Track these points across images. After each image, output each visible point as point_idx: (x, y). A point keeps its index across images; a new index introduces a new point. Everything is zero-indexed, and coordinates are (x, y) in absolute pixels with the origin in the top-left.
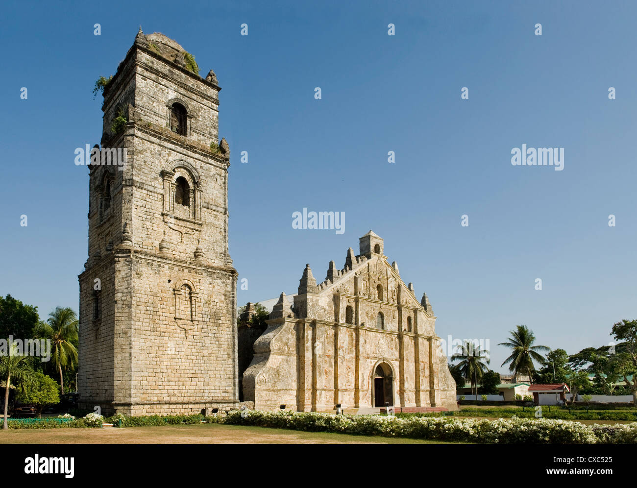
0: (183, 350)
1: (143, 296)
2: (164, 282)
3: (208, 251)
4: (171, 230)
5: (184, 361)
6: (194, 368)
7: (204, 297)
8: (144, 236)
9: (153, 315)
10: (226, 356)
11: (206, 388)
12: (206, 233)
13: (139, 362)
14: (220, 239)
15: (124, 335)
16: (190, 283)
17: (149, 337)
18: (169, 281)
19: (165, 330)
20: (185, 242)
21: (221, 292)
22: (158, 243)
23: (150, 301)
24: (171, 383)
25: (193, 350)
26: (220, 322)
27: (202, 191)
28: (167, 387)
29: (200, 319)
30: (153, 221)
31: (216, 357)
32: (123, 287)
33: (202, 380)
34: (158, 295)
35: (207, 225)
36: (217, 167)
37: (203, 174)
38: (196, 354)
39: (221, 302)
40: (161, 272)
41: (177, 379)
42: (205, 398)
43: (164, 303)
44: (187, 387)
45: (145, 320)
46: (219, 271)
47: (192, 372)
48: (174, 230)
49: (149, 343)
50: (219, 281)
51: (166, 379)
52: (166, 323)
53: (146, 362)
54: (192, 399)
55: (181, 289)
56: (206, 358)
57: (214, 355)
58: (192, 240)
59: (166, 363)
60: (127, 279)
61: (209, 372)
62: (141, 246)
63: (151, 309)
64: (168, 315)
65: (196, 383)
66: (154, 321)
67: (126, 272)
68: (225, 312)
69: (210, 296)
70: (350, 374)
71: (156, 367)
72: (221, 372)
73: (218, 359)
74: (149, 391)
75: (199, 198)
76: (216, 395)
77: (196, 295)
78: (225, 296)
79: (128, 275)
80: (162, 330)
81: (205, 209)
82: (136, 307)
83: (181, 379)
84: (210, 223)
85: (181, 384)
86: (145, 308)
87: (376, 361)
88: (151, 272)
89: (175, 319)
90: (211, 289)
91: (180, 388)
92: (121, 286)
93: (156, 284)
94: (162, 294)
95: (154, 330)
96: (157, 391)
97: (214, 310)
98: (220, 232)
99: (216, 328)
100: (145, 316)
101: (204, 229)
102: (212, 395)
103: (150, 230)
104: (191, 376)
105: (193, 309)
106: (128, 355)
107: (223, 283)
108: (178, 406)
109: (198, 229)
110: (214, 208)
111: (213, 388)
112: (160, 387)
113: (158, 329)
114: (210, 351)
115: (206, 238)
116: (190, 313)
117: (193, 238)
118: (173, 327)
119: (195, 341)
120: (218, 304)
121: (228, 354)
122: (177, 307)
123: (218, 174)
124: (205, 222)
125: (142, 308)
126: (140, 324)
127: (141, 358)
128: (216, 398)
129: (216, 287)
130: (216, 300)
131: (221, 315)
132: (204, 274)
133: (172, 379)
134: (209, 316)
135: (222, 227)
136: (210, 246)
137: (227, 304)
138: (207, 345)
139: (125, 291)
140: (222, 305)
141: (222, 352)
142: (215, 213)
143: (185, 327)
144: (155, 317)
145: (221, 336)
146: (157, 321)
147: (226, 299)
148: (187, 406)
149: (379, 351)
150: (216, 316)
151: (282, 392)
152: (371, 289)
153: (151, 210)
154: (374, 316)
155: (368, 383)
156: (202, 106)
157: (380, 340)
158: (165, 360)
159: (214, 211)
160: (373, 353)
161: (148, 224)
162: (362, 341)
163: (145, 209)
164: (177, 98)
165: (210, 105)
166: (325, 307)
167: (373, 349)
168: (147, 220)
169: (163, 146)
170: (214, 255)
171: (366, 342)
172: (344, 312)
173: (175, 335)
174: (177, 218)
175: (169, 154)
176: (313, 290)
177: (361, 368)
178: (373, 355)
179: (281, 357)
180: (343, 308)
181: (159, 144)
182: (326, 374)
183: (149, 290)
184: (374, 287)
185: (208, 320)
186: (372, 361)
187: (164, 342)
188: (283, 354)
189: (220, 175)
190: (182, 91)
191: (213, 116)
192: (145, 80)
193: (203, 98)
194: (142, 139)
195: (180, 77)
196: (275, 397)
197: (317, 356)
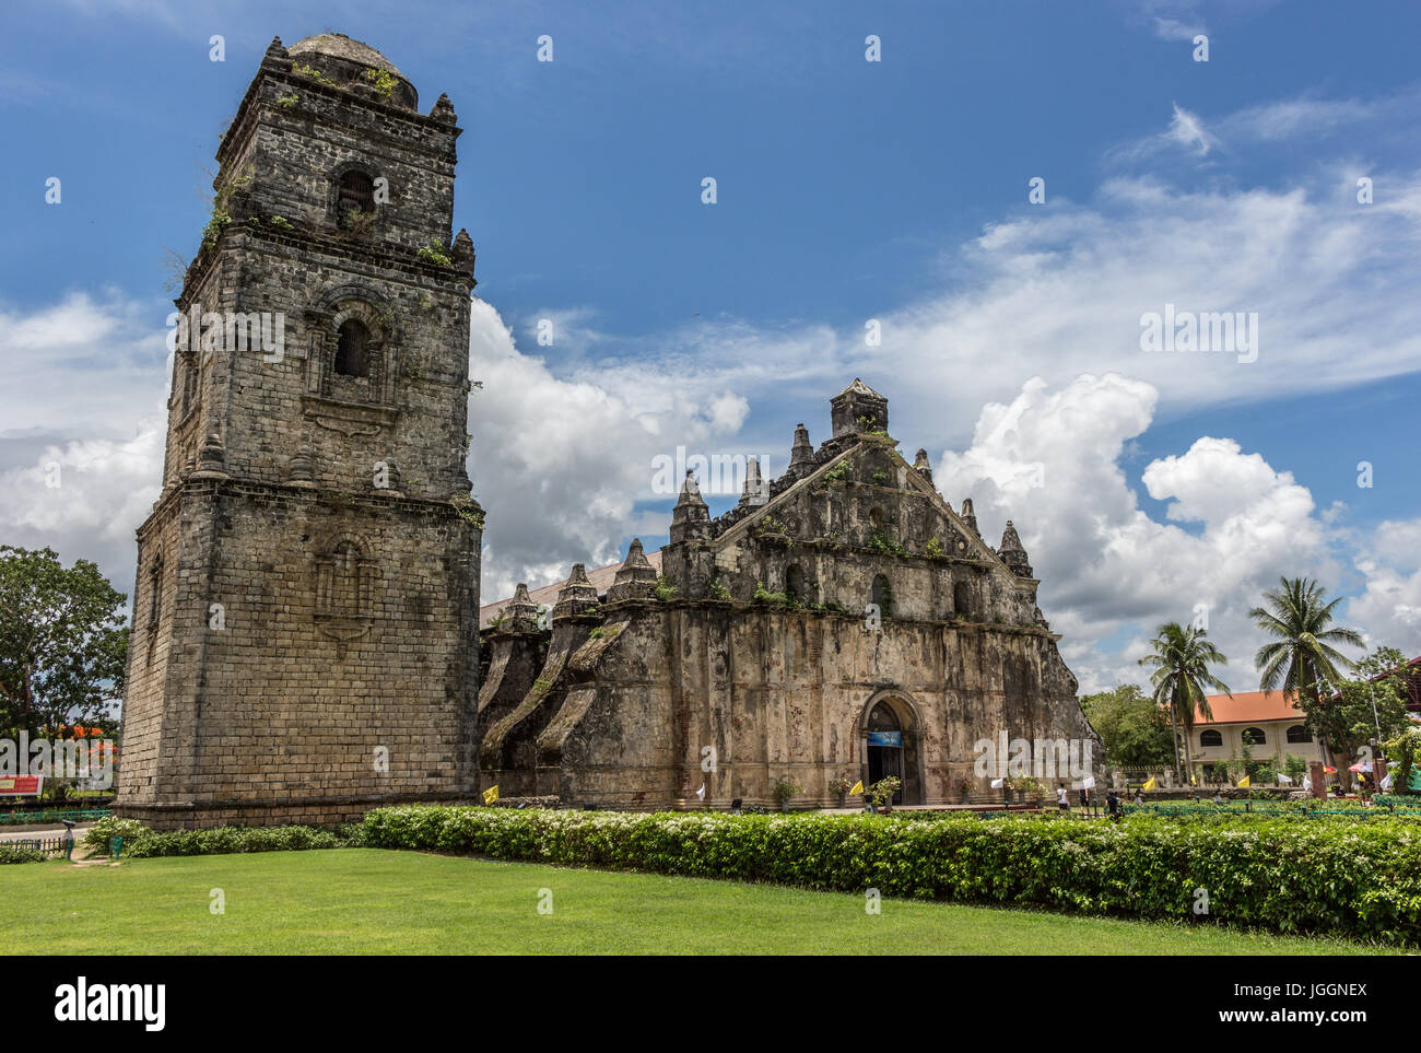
0: (332, 683)
1: (239, 572)
2: (292, 540)
3: (411, 468)
4: (322, 432)
5: (330, 708)
6: (357, 723)
7: (391, 567)
8: (254, 445)
9: (259, 612)
10: (443, 694)
12: (406, 431)
13: (219, 715)
14: (444, 440)
15: (188, 657)
16: (357, 540)
18: (306, 538)
19: (287, 642)
20: (354, 453)
21: (436, 552)
22: (286, 458)
23: (255, 582)
24: (295, 759)
25: (357, 684)
26: (431, 618)
27: (401, 345)
28: (283, 768)
29: (378, 614)
30: (278, 415)
31: (416, 696)
32: (194, 557)
34: (277, 568)
35: (410, 414)
36: (441, 291)
37: (406, 309)
38: (366, 691)
39: (435, 574)
40: (286, 521)
41: (310, 749)
42: (381, 790)
43: (291, 584)
44: (336, 767)
45: (240, 624)
46: (431, 510)
47: (349, 731)
48: (327, 429)
49: (244, 673)
50: (430, 531)
51: (282, 751)
52: (292, 626)
53: (236, 713)
55: (335, 552)
56: (390, 700)
57: (411, 693)
58: (372, 446)
59: (284, 715)
60: (203, 539)
61: (394, 731)
62: (246, 469)
63: (257, 598)
64: (299, 610)
65: (359, 756)
66: (261, 624)
67: (201, 525)
68: (443, 596)
69: (406, 562)
70: (802, 728)
71: (259, 724)
72: (426, 731)
73: (421, 700)
74: (238, 778)
75: (392, 359)
76: (411, 782)
77: (370, 564)
78: (445, 560)
79: (206, 531)
80: (279, 642)
81: (408, 381)
82: (220, 597)
83: (321, 748)
84: (419, 409)
85: (321, 759)
86: (241, 598)
87: (871, 693)
88: (262, 520)
89: (316, 617)
90: (410, 548)
91: (318, 768)
92: (190, 554)
93: (273, 546)
94: (285, 567)
95: (260, 643)
96: (258, 778)
97: (416, 594)
98: (443, 427)
99: (417, 632)
100: (241, 614)
101: (406, 422)
102: (400, 782)
103: (269, 435)
104: (349, 740)
105: (361, 595)
106: (191, 700)
107: (443, 532)
108: (311, 809)
109: (389, 423)
110: (430, 376)
111: (403, 766)
112: (268, 768)
113: (271, 642)
114: (400, 682)
115: (409, 440)
116: (354, 602)
117: (375, 443)
118: (310, 636)
119: (363, 663)
120: (426, 581)
121: (447, 690)
122: (320, 592)
123: (443, 306)
124: (407, 407)
125: (233, 598)
127: (225, 706)
128: (410, 790)
129: (424, 544)
130: (421, 572)
131: (433, 603)
132: (394, 518)
133: (299, 749)
134: (402, 608)
135: (449, 415)
136: (415, 457)
137: (451, 580)
138: (393, 670)
139: (197, 564)
140: (437, 581)
141: (431, 686)
142: (433, 387)
143: (340, 634)
144: (265, 616)
145: (430, 649)
146: (270, 625)
147: (446, 568)
148: (333, 810)
149: (877, 669)
150: (419, 606)
151: (628, 773)
152: (855, 522)
153: (273, 394)
154: (863, 586)
155: (852, 747)
156: (415, 170)
157: (881, 643)
158: (283, 708)
159: (431, 381)
160: (863, 674)
161: (266, 421)
162: (828, 646)
163: (260, 393)
164: (355, 162)
165: (435, 166)
166: (731, 569)
167: (863, 667)
168: (264, 413)
169: (310, 262)
170: (425, 474)
171: (838, 649)
172: (778, 579)
173: (312, 652)
174: (336, 405)
175: (325, 277)
176: (700, 531)
177: (828, 712)
178: (863, 680)
179: (626, 690)
180: (777, 569)
181: (302, 260)
182: (738, 727)
183: (254, 558)
184: (861, 515)
185: (398, 615)
186: (859, 693)
187: (282, 668)
188: (629, 685)
189: (449, 307)
190: (367, 145)
191: (440, 187)
192: (281, 134)
193: (418, 153)
194: (261, 253)
195: (365, 118)
196: (613, 786)
197: (712, 685)
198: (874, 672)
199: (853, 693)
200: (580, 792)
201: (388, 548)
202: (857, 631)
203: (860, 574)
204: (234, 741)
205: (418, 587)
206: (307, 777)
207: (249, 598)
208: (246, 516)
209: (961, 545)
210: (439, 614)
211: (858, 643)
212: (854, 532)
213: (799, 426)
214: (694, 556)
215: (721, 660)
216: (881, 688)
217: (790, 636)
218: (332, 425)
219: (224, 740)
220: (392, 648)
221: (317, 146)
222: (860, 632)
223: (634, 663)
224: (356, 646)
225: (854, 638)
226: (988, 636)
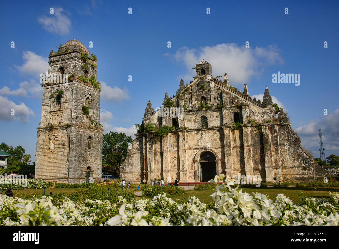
0: (51, 159)
1: (40, 143)
2: (47, 136)
3: (65, 119)
4: (53, 116)
5: (51, 163)
7: (60, 138)
8: (45, 121)
10: (67, 160)
11: (59, 173)
13: (38, 165)
16: (55, 134)
17: (41, 156)
18: (49, 135)
20: (57, 119)
21: (66, 134)
23: (42, 144)
24: (47, 172)
26: (65, 146)
27: (64, 97)
28: (46, 173)
29: (58, 147)
33: (57, 170)
34: (45, 141)
36: (70, 84)
37: (65, 90)
38: (56, 160)
39: (66, 138)
40: (46, 133)
42: (58, 177)
43: (47, 143)
45: (41, 151)
46: (65, 127)
49: (41, 158)
50: (65, 130)
51: (45, 171)
52: (47, 150)
53: (40, 165)
54: (53, 178)
55: (52, 137)
56: (59, 162)
57: (62, 160)
59: (46, 165)
64: (47, 148)
66: (43, 150)
68: (67, 142)
69: (62, 137)
71: (43, 166)
73: (64, 161)
74: (40, 175)
75: (62, 100)
77: (57, 138)
78: (67, 135)
80: (45, 153)
81: (65, 103)
83: (50, 170)
84: (67, 108)
87: (199, 150)
88: (43, 134)
89: (49, 148)
90: (62, 134)
91: (50, 173)
93: (44, 137)
96: (42, 175)
99: (63, 149)
100: (41, 149)
101: (65, 111)
102: (61, 176)
103: (47, 119)
105: (55, 144)
108: (49, 180)
109: (62, 112)
110: (68, 101)
111: (61, 173)
112: (44, 173)
115: (65, 114)
118: (49, 152)
119: (56, 155)
122: (50, 144)
123: (70, 87)
124: (65, 108)
125: (40, 147)
126: (39, 152)
129: (64, 133)
130: (64, 138)
131: (66, 143)
132: (60, 129)
133: (47, 170)
134: (61, 145)
135: (71, 107)
136: (66, 117)
138: (60, 156)
140: (66, 140)
141: (65, 159)
142: (69, 103)
143: (53, 151)
144: (43, 149)
145: (65, 152)
147: (68, 137)
149: (201, 143)
150: (63, 144)
151: (135, 174)
152: (194, 102)
153: (47, 112)
154: (197, 120)
155: (192, 166)
156: (70, 62)
157: (203, 136)
158: (45, 164)
159: (68, 102)
160: (196, 145)
161: (46, 117)
162: (181, 139)
163: (46, 112)
164: (61, 66)
165: (73, 60)
166: (155, 123)
167: (196, 143)
168: (46, 116)
169: (52, 88)
170: (67, 120)
171: (184, 139)
172: (166, 123)
173: (49, 154)
174: (54, 111)
175: (54, 90)
176: (148, 115)
177: (181, 157)
178: (196, 147)
179: (134, 155)
180: (165, 121)
181: (50, 88)
182: (158, 162)
183: (42, 140)
184: (196, 100)
185: (60, 147)
186: (195, 151)
187: (45, 157)
188: (135, 154)
189: (71, 87)
190: (63, 62)
191: (74, 64)
192: (51, 67)
193: (70, 59)
194: (46, 89)
195: (63, 57)
196: (132, 176)
197: (148, 152)
198: (200, 144)
199: (192, 151)
200: (124, 178)
201: (59, 135)
202: (194, 133)
203: (195, 117)
204: (40, 169)
205: (63, 141)
206: (48, 175)
207: (42, 147)
208: (41, 134)
209: (236, 101)
210: (67, 145)
211: (194, 136)
212: (194, 106)
213: (181, 79)
214: (146, 122)
215: (150, 146)
216: (202, 149)
217: (172, 137)
218: (54, 115)
219: (39, 169)
220: (59, 152)
221: (56, 66)
222: (195, 134)
223: (136, 149)
224: (54, 153)
225: (193, 136)
226: (243, 128)
